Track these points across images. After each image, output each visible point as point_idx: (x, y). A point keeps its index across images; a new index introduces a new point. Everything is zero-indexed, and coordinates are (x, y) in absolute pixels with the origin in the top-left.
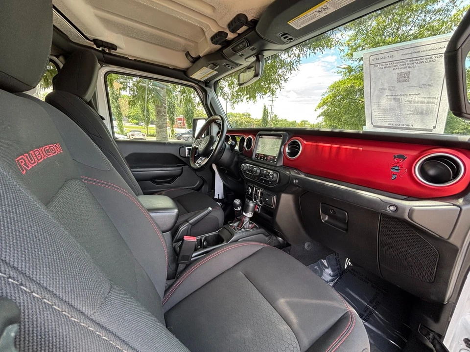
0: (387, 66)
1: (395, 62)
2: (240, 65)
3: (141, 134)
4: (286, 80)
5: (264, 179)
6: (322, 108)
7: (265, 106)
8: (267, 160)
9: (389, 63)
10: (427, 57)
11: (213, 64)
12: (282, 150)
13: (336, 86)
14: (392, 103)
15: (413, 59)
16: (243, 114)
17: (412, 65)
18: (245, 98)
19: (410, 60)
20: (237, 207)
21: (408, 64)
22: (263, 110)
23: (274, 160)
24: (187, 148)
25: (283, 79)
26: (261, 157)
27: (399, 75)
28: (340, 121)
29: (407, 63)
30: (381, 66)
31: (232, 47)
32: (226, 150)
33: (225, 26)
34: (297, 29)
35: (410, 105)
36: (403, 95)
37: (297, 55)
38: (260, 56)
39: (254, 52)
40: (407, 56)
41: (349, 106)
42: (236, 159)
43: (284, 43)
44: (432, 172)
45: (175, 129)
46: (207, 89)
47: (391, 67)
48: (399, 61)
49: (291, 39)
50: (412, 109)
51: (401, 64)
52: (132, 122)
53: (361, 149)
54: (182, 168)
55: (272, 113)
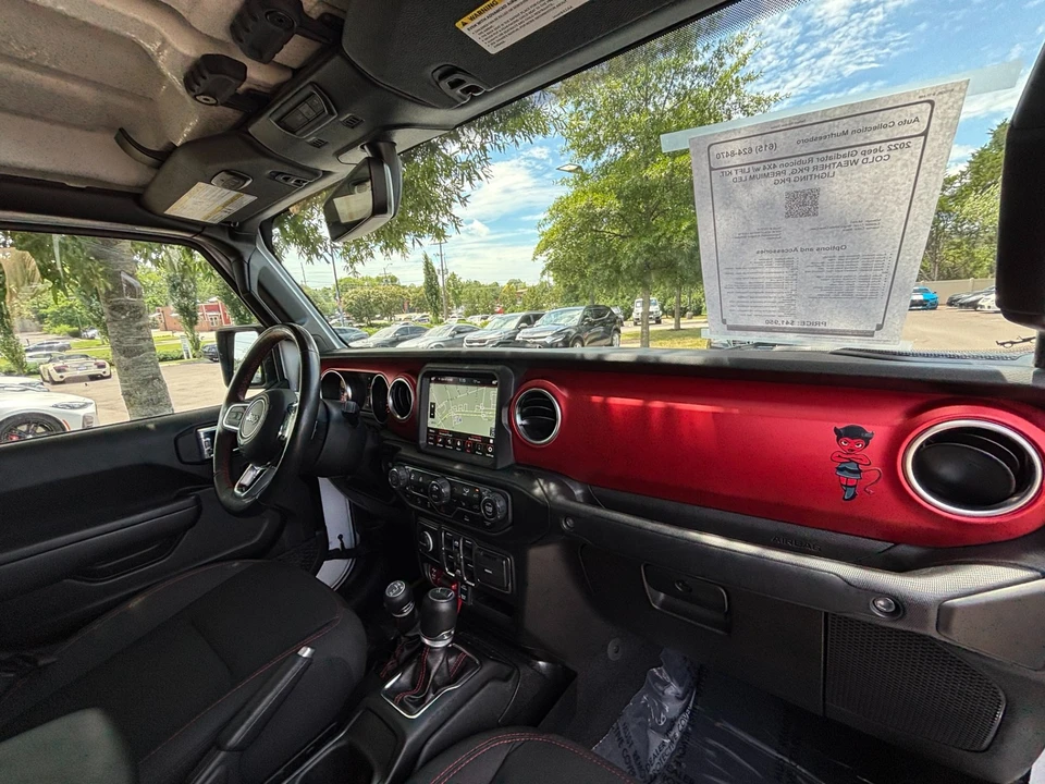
0: (758, 173)
1: (780, 162)
2: (326, 174)
3: (91, 363)
4: (464, 201)
5: (469, 516)
6: (545, 253)
7: (426, 257)
8: (463, 447)
9: (761, 166)
10: (868, 148)
11: (228, 172)
12: (505, 421)
13: (560, 207)
14: (773, 270)
15: (829, 154)
16: (378, 279)
17: (826, 171)
18: (377, 248)
19: (820, 156)
20: (399, 606)
21: (815, 168)
22: (422, 265)
23: (486, 448)
24: (202, 431)
25: (457, 199)
26: (445, 439)
27: (791, 197)
28: (583, 276)
29: (811, 165)
30: (740, 174)
31: (276, 117)
32: (332, 427)
33: (221, 33)
34: (493, 51)
35: (819, 274)
36: (802, 250)
37: (479, 146)
38: (382, 145)
39: (359, 132)
40: (812, 147)
41: (593, 244)
42: (370, 444)
43: (451, 103)
44: (949, 471)
45: (201, 334)
46: (240, 246)
47: (767, 176)
48: (788, 161)
49: (477, 89)
50: (825, 284)
51: (797, 167)
52: (57, 330)
53: (736, 411)
54: (198, 500)
55: (444, 272)
